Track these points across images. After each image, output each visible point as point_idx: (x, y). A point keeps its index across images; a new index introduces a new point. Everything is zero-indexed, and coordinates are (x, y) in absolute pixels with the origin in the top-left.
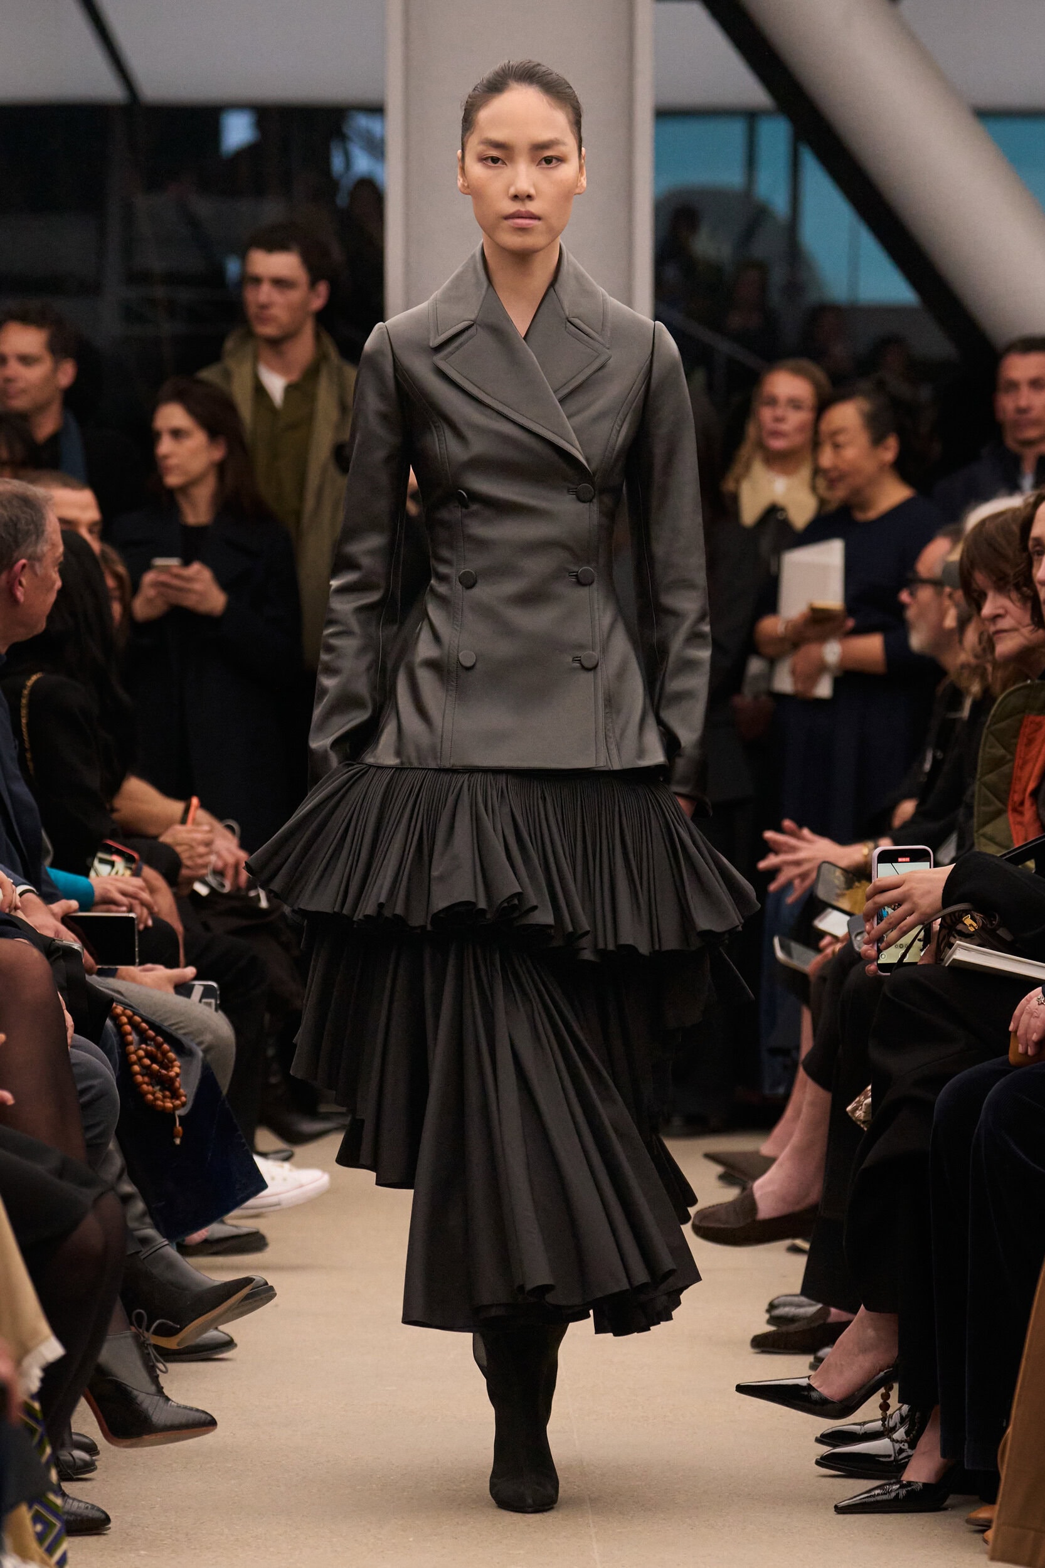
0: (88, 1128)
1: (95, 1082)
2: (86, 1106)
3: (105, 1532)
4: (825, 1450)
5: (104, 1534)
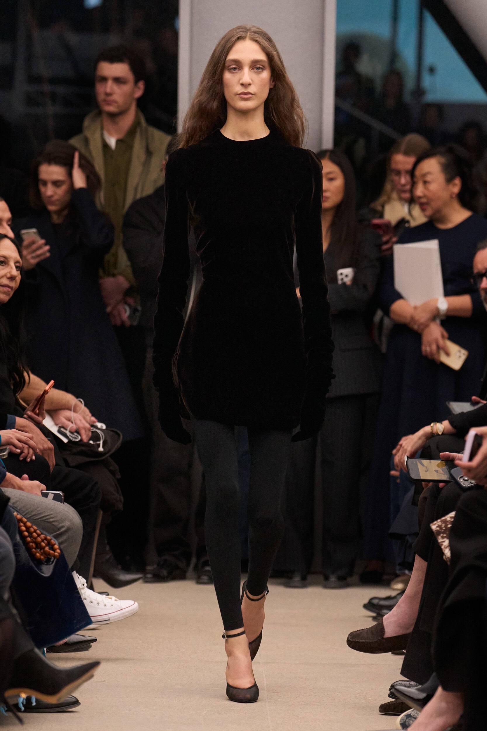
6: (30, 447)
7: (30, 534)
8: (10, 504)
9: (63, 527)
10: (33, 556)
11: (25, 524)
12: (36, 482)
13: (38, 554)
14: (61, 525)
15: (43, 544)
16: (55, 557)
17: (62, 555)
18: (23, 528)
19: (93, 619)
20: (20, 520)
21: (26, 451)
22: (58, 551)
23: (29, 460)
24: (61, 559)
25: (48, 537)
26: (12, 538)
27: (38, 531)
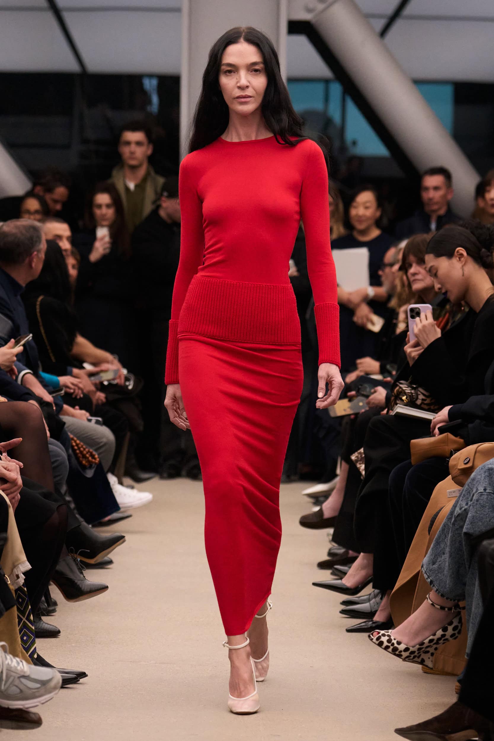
0: (55, 477)
1: (58, 458)
2: (54, 468)
3: (58, 637)
4: (343, 607)
5: (58, 638)
6: (79, 388)
7: (79, 448)
8: (66, 426)
9: (101, 442)
10: (80, 463)
11: (75, 442)
12: (83, 412)
13: (84, 462)
14: (100, 441)
15: (88, 455)
16: (96, 463)
17: (100, 461)
18: (74, 444)
19: (120, 506)
20: (72, 439)
21: (77, 391)
22: (98, 459)
23: (78, 397)
24: (100, 466)
25: (91, 450)
26: (67, 450)
27: (84, 447)
